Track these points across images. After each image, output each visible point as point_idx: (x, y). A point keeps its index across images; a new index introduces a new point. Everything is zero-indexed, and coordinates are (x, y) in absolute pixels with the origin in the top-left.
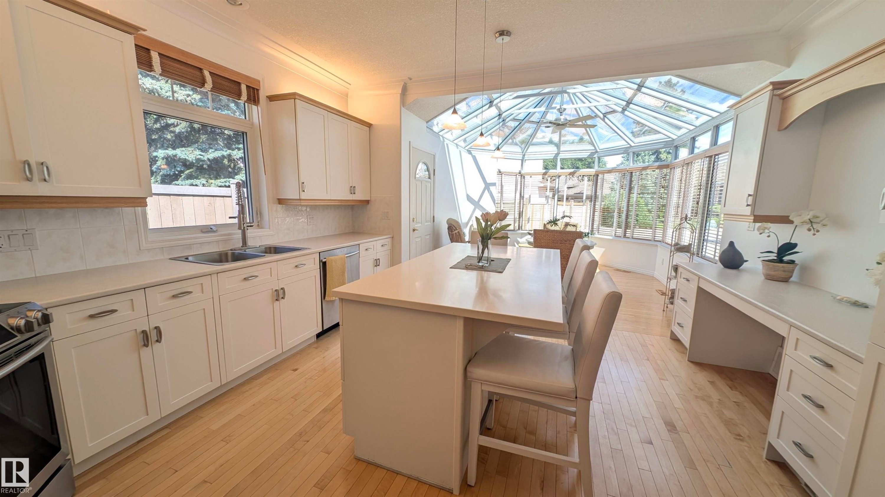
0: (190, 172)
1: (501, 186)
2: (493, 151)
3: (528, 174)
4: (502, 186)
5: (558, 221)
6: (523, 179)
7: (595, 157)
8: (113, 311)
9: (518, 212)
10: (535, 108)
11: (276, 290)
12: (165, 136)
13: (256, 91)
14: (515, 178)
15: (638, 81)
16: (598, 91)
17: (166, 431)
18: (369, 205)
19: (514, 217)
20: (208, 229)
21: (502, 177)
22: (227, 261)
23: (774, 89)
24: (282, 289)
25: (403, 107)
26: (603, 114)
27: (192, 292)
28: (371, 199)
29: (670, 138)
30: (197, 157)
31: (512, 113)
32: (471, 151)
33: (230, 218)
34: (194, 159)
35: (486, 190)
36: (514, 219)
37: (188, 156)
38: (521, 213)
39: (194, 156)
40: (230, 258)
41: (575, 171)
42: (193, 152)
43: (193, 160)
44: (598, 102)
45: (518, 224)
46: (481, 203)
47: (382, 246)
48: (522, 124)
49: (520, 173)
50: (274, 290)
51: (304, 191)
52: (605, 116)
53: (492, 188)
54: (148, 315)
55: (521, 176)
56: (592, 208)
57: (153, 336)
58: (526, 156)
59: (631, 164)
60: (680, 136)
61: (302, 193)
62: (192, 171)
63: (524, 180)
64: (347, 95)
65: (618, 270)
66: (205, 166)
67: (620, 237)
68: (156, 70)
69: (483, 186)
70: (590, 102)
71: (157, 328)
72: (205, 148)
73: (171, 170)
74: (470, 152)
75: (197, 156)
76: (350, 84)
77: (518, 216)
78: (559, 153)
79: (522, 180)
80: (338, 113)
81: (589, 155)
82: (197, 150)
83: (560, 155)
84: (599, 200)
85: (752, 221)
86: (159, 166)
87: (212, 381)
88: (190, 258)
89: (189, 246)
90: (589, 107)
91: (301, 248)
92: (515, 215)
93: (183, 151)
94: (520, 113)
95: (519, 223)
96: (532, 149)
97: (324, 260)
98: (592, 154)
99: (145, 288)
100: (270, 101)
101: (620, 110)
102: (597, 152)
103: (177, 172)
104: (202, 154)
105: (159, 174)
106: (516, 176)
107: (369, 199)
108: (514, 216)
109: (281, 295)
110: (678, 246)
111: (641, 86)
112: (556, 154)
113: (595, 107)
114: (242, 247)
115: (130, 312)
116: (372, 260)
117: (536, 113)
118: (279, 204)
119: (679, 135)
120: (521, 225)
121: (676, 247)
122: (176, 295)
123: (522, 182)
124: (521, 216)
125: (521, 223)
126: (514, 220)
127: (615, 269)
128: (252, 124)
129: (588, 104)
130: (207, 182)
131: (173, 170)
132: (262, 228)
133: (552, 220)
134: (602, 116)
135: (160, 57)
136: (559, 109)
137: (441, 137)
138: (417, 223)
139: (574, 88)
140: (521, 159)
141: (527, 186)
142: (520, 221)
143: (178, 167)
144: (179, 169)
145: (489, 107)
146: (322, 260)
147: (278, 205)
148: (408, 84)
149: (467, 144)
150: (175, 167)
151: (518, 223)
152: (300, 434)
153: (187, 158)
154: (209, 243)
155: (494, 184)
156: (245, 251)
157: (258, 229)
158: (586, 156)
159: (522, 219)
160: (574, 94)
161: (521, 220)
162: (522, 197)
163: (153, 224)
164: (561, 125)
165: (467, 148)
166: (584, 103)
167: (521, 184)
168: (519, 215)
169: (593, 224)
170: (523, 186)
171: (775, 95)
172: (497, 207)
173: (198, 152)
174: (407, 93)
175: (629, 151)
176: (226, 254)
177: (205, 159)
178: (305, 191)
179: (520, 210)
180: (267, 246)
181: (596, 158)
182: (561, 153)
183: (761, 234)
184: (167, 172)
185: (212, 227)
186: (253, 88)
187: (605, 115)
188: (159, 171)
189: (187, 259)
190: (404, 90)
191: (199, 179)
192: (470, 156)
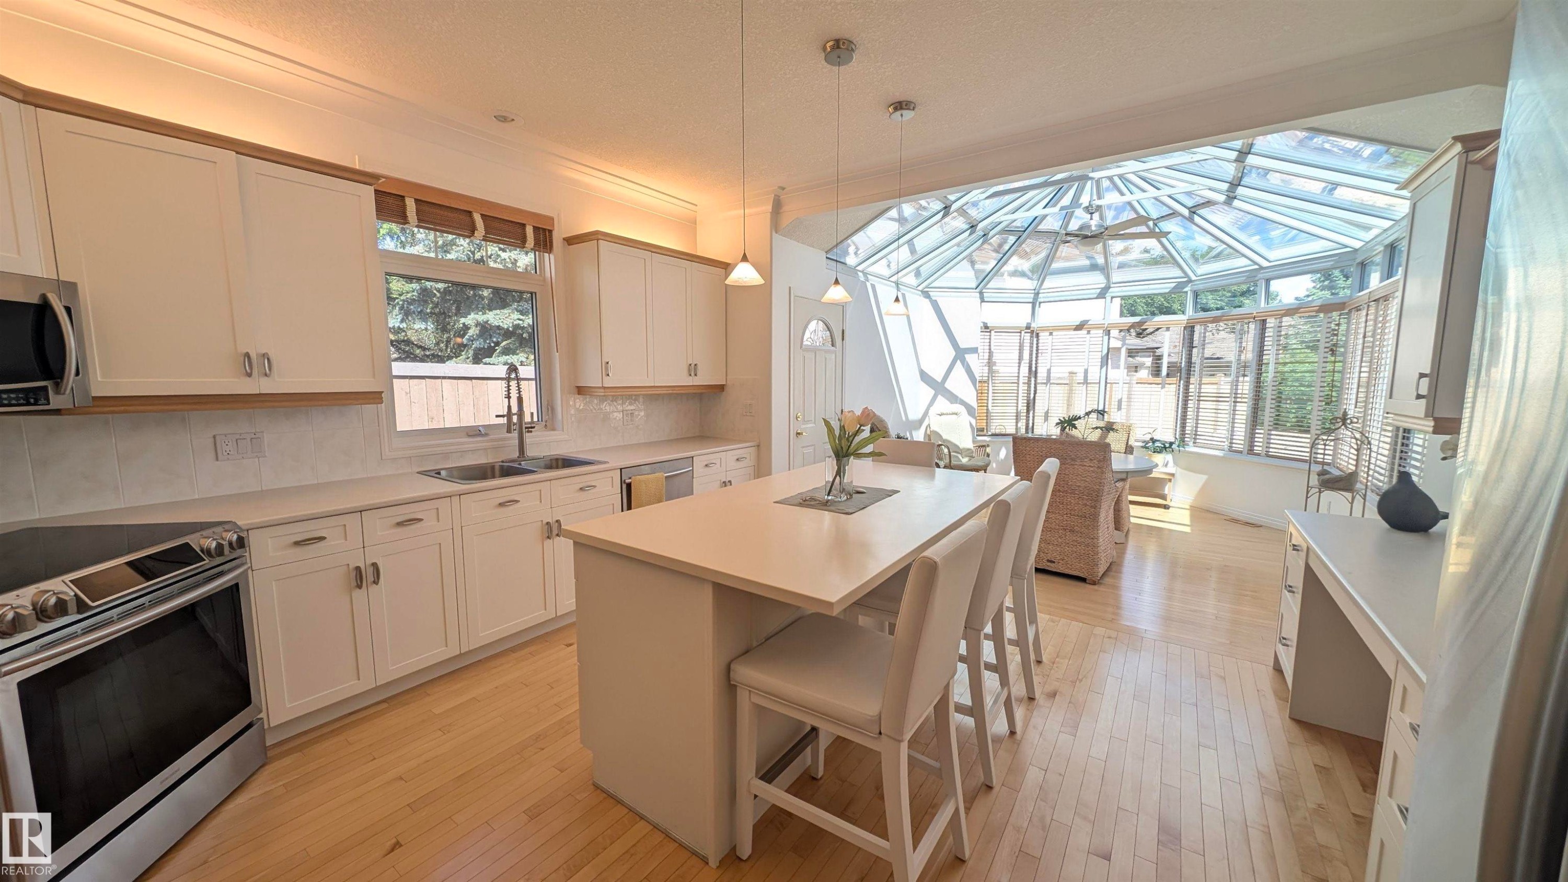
0: (508, 344)
1: (989, 353)
2: (974, 291)
3: (1044, 329)
4: (991, 353)
5: (1077, 420)
6: (1035, 339)
7: (1187, 292)
8: (322, 539)
9: (1026, 401)
10: (1044, 208)
11: (548, 523)
12: (481, 293)
13: (547, 233)
14: (1019, 337)
15: (1238, 144)
16: (1167, 168)
17: (385, 705)
18: (724, 393)
19: (1017, 410)
20: (475, 432)
21: (990, 336)
22: (493, 477)
23: (1467, 151)
24: (557, 521)
25: (776, 233)
26: (1189, 208)
27: (422, 520)
28: (728, 382)
29: (1347, 247)
30: (515, 323)
31: (998, 220)
32: (930, 293)
33: (497, 416)
34: (511, 325)
35: (959, 361)
36: (1017, 413)
37: (502, 322)
38: (1031, 402)
39: (511, 321)
40: (497, 472)
41: (1144, 321)
42: (509, 316)
43: (509, 327)
44: (1173, 187)
45: (1025, 424)
46: (948, 385)
47: (738, 459)
48: (1022, 239)
49: (1028, 327)
50: (545, 522)
51: (608, 375)
52: (1194, 213)
53: (970, 358)
54: (364, 547)
55: (1032, 332)
56: (1181, 394)
57: (369, 574)
58: (1040, 295)
59: (1263, 304)
60: (1370, 241)
61: (606, 379)
62: (510, 343)
63: (1037, 341)
64: (694, 222)
65: (1235, 521)
66: (524, 335)
67: (1241, 452)
68: (410, 221)
69: (953, 353)
70: (1158, 189)
71: (375, 565)
72: (526, 308)
73: (485, 341)
74: (926, 295)
75: (515, 320)
76: (696, 205)
77: (1025, 408)
78: (1109, 288)
79: (1033, 341)
80: (669, 253)
81: (1174, 288)
82: (516, 313)
83: (1111, 290)
84: (1197, 373)
85: (1431, 429)
86: (471, 336)
87: (447, 647)
88: (443, 473)
89: (446, 456)
90: (1156, 199)
91: (595, 461)
92: (1017, 406)
93: (497, 314)
94: (1015, 220)
95: (1028, 421)
96: (1050, 282)
97: (628, 481)
98: (1179, 288)
99: (361, 511)
100: (569, 245)
101: (1222, 198)
102: (1190, 281)
103: (492, 345)
104: (521, 317)
105: (471, 347)
106: (1020, 333)
107: (724, 383)
108: (1015, 408)
109: (555, 532)
110: (1327, 477)
111: (1245, 153)
112: (1102, 289)
113: (1170, 196)
114: (518, 457)
115: (343, 541)
116: (719, 482)
117: (1048, 218)
118: (579, 394)
119: (1368, 240)
120: (1031, 425)
121: (1322, 477)
122: (402, 522)
123: (1033, 344)
124: (1031, 408)
125: (1031, 422)
126: (1017, 416)
127: (1226, 518)
128: (544, 280)
129: (1153, 192)
130: (527, 358)
131: (488, 342)
132: (554, 429)
133: (1067, 419)
134: (1186, 212)
135: (416, 204)
136: (1087, 207)
137: (860, 274)
138: (805, 421)
139: (1120, 167)
140: (1031, 300)
141: (1044, 351)
142: (1029, 417)
143: (495, 337)
144: (495, 340)
145: (944, 217)
146: (625, 481)
147: (578, 396)
148: (782, 197)
149: (921, 280)
150: (491, 336)
151: (1025, 421)
152: (537, 738)
153: (501, 324)
154: (474, 451)
155: (974, 350)
156: (520, 464)
157: (545, 431)
158: (1167, 291)
159: (1034, 413)
160: (1121, 177)
161: (1031, 415)
162: (1033, 373)
163: (402, 425)
164: (1091, 237)
165: (920, 288)
166: (1144, 191)
167: (1031, 347)
168: (1028, 407)
169: (1183, 426)
170: (1036, 352)
171: (1473, 163)
172: (980, 391)
173: (516, 315)
174: (782, 211)
175: (1256, 279)
176: (493, 468)
177: (525, 326)
178: (610, 375)
179: (1028, 397)
180: (552, 457)
181: (1189, 292)
182: (1112, 285)
183: (1444, 459)
184: (480, 344)
185: (481, 428)
186: (544, 230)
187: (1193, 210)
188: (471, 343)
189: (439, 473)
190: (777, 206)
191: (517, 354)
192: (927, 300)
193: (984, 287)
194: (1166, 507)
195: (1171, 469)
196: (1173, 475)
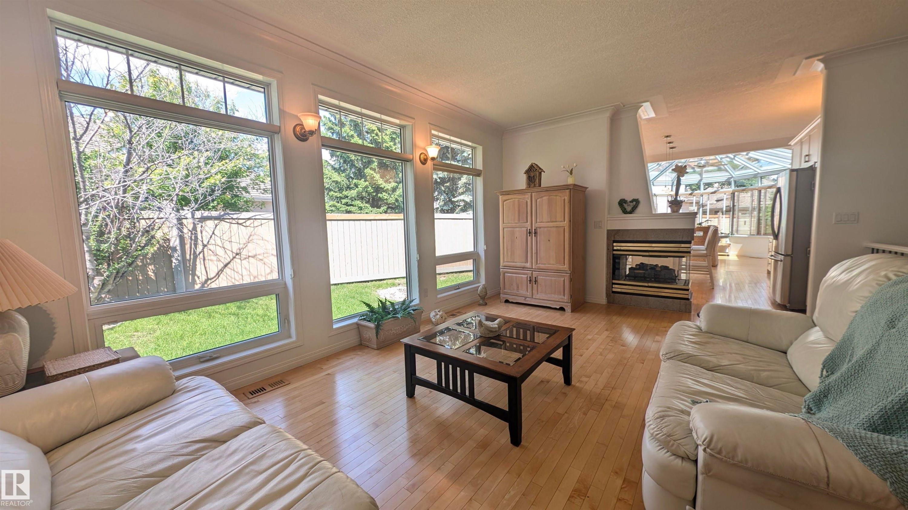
41: (716, 191)
78: (702, 180)
98: (729, 179)
158: (724, 181)
164: (702, 166)
181: (733, 181)
193: (655, 180)
194: (728, 255)
195: (728, 242)
196: (730, 244)
